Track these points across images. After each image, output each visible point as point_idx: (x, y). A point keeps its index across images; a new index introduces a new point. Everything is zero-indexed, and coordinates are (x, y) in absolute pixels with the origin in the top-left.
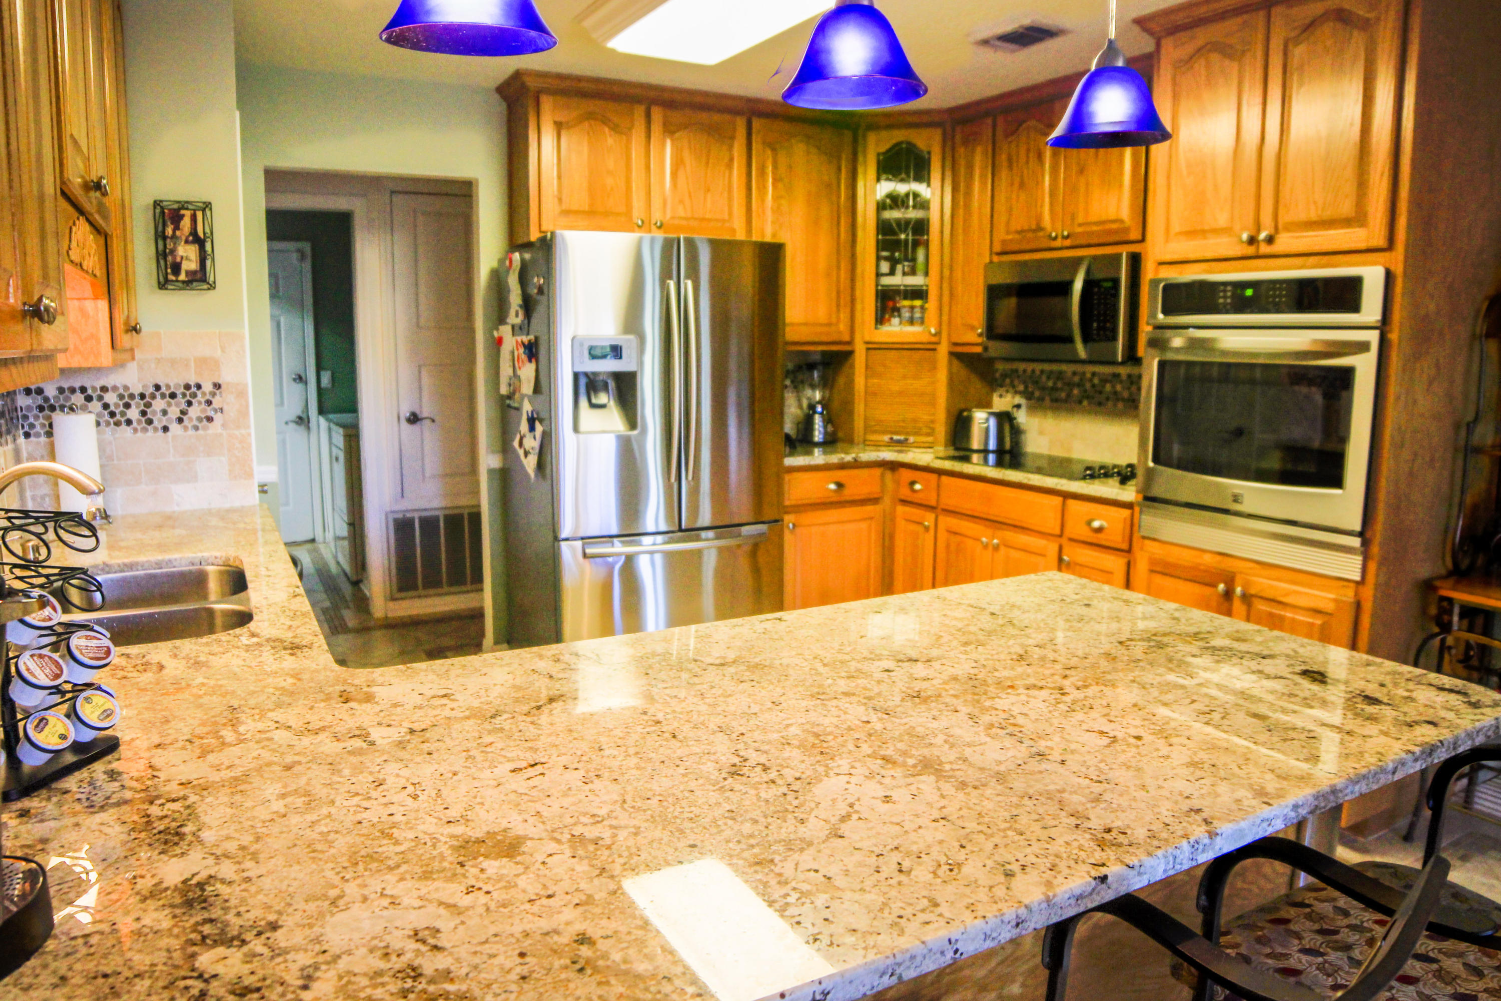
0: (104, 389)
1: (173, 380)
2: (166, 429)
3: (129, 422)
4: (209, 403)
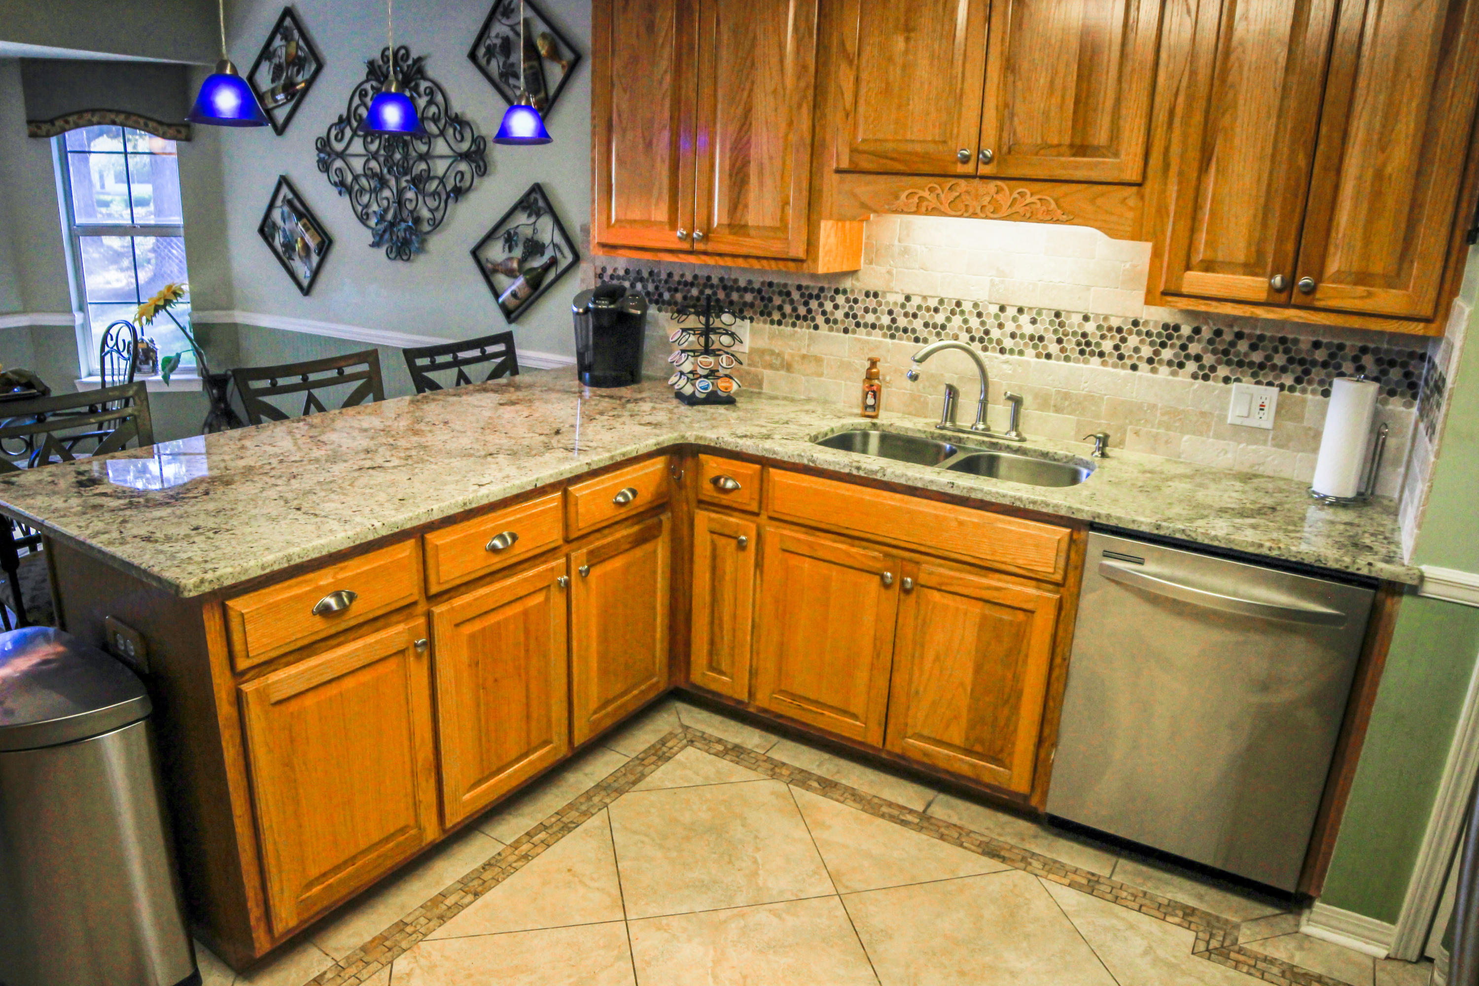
4: (1440, 408)
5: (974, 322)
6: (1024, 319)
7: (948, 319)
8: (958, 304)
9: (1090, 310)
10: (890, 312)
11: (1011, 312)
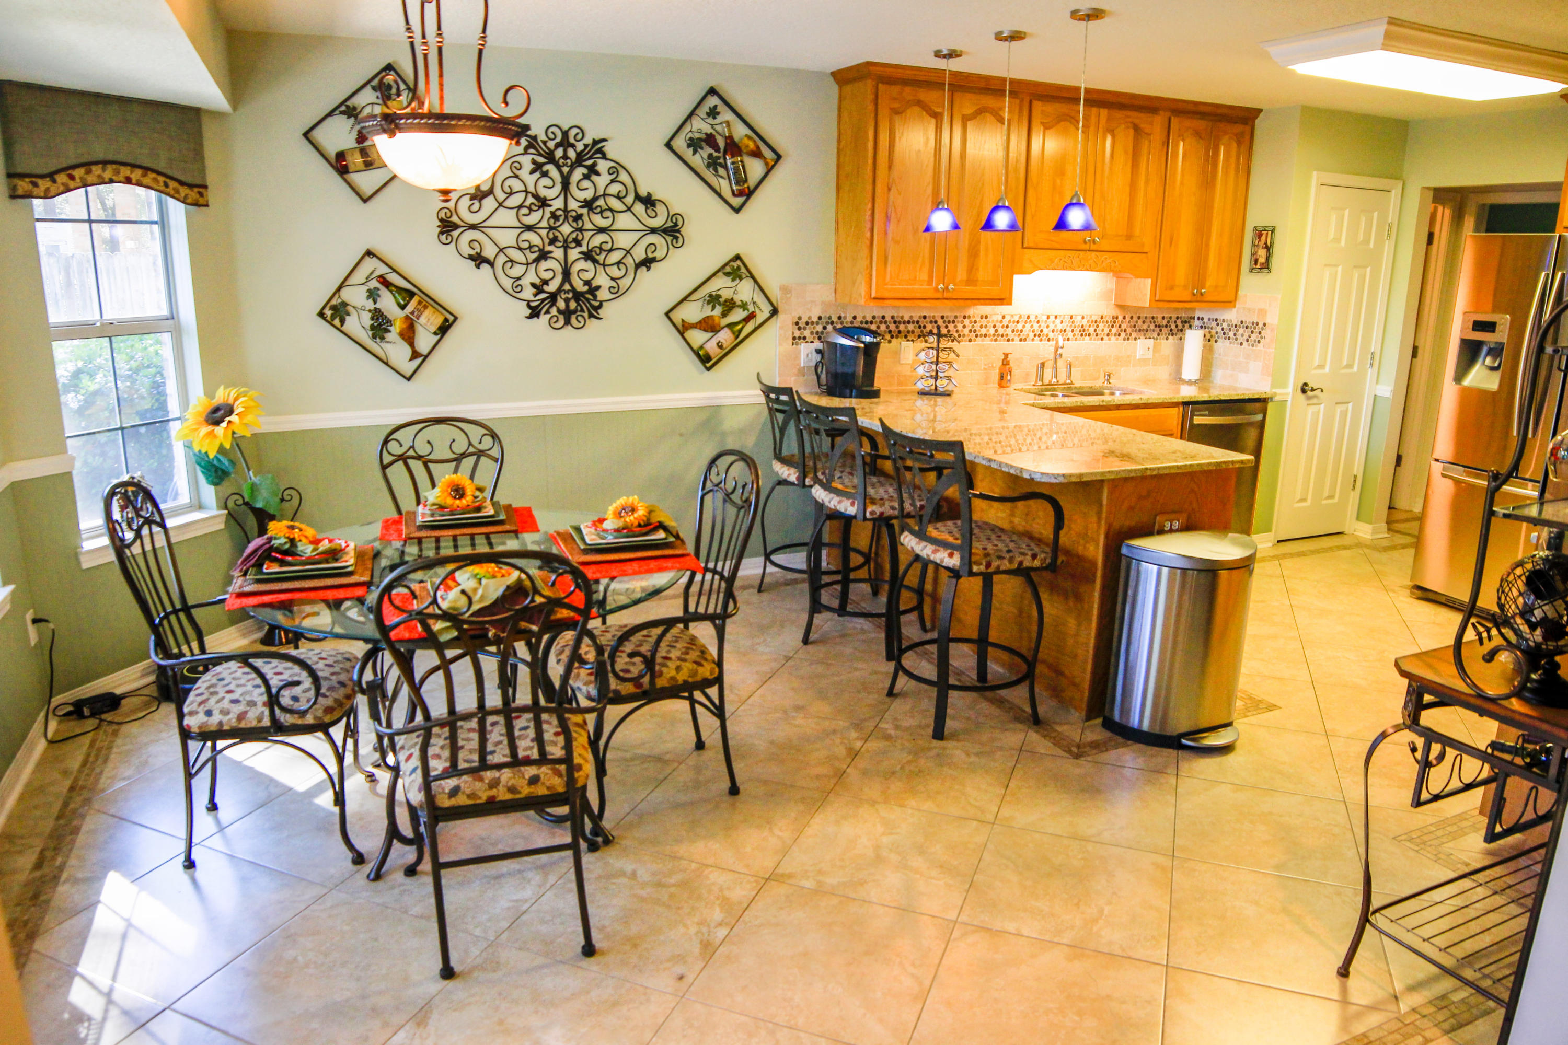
0: (1224, 321)
1: (1248, 320)
2: (1241, 344)
3: (1229, 338)
4: (1260, 333)
5: (1036, 326)
6: (1058, 321)
7: (1024, 326)
8: (1028, 317)
9: (1084, 314)
10: (994, 326)
11: (1052, 318)
